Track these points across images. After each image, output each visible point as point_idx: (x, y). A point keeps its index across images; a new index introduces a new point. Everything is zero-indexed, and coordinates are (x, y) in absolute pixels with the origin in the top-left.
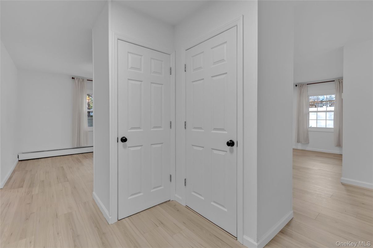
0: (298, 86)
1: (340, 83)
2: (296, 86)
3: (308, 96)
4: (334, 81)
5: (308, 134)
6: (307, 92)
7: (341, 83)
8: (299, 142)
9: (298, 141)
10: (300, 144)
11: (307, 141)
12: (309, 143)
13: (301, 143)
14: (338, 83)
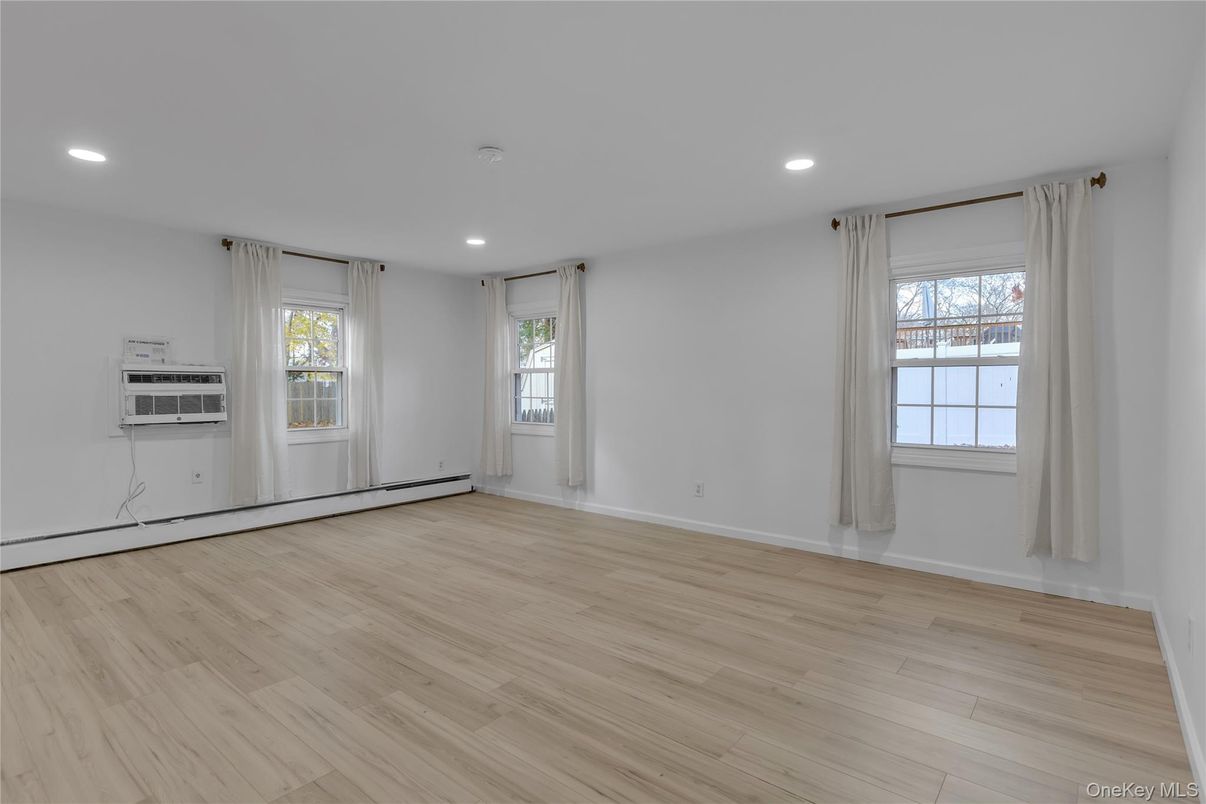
0: (841, 228)
1: (1049, 205)
2: (835, 224)
3: (892, 281)
4: (1021, 194)
5: (889, 482)
6: (889, 256)
7: (1055, 204)
8: (849, 523)
9: (844, 519)
10: (850, 533)
11: (884, 523)
12: (894, 526)
13: (857, 526)
14: (1042, 199)
